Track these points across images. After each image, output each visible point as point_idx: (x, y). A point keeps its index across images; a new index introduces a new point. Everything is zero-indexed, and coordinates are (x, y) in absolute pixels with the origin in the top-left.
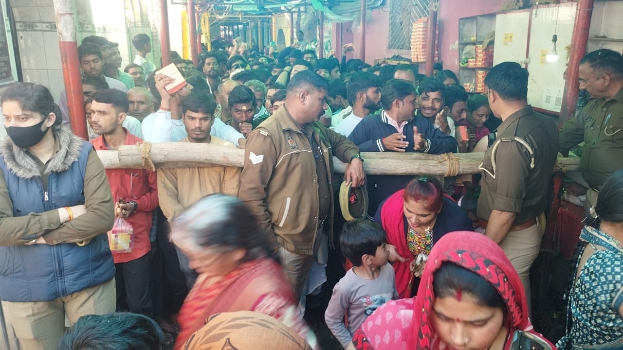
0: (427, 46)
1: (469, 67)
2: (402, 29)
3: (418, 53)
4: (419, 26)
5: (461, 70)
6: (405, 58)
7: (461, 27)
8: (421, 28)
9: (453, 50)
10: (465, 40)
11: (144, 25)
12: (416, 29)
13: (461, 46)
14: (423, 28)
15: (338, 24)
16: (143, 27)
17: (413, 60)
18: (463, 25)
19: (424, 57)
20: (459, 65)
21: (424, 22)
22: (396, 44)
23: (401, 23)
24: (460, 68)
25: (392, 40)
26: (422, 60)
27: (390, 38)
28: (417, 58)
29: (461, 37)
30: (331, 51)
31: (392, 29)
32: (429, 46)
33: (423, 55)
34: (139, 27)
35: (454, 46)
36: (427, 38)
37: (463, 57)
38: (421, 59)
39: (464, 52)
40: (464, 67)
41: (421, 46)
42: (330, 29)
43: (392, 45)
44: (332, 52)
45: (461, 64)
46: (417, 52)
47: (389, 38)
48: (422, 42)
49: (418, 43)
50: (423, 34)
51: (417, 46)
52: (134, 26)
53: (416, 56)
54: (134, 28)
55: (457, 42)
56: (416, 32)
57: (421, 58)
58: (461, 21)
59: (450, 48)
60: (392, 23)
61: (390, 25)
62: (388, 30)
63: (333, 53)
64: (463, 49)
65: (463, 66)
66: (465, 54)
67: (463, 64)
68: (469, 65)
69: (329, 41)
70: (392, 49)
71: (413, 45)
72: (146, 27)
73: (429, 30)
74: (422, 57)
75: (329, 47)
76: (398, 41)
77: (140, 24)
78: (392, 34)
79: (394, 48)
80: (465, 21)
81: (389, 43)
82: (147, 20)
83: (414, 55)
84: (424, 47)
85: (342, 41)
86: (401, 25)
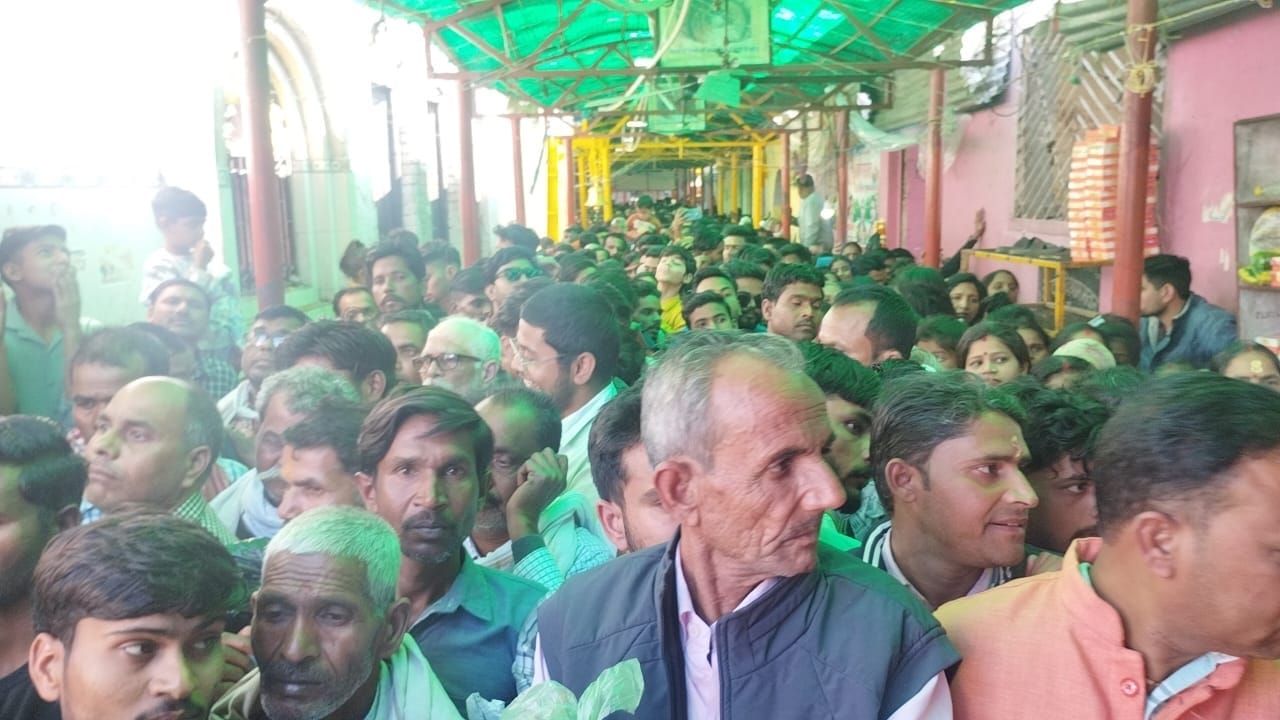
0: (1119, 212)
1: (1274, 284)
2: (1052, 163)
3: (1090, 234)
4: (1093, 152)
5: (1242, 292)
6: (1055, 247)
7: (1243, 149)
8: (1096, 157)
9: (1215, 225)
10: (1258, 191)
11: (336, 166)
12: (1083, 160)
13: (1243, 213)
14: (1106, 156)
15: (893, 155)
16: (332, 172)
17: (1074, 254)
18: (1250, 143)
19: (1111, 245)
20: (1238, 277)
21: (1109, 140)
22: (1036, 206)
23: (1051, 145)
24: (1240, 288)
25: (1026, 192)
26: (1105, 256)
27: (1022, 187)
28: (1089, 249)
29: (1241, 180)
30: (876, 223)
31: (1026, 160)
32: (1124, 213)
33: (1107, 240)
34: (320, 172)
35: (1219, 210)
36: (1116, 186)
37: (1253, 250)
38: (1103, 252)
39: (1256, 234)
40: (1256, 284)
41: (1099, 214)
42: (876, 169)
43: (1026, 207)
44: (879, 224)
45: (1244, 274)
46: (1086, 229)
47: (1017, 186)
48: (1104, 199)
49: (1089, 204)
50: (1106, 177)
51: (1088, 214)
52: (305, 168)
53: (1083, 244)
54: (306, 176)
55: (1228, 199)
56: (1082, 170)
57: (1098, 250)
58: (1243, 131)
59: (1206, 218)
60: (1026, 146)
61: (1019, 152)
62: (1015, 166)
63: (881, 227)
64: (1250, 224)
65: (1252, 280)
66: (1261, 239)
67: (1252, 274)
68: (1274, 277)
69: (873, 199)
70: (1024, 219)
71: (1074, 210)
72: (341, 171)
73: (1122, 161)
74: (1103, 245)
75: (873, 212)
76: (1042, 196)
77: (322, 165)
78: (1026, 175)
79: (1030, 217)
80: (1256, 131)
81: (1017, 201)
82: (344, 154)
83: (1078, 239)
84: (1108, 214)
85: (902, 199)
86: (1050, 151)
